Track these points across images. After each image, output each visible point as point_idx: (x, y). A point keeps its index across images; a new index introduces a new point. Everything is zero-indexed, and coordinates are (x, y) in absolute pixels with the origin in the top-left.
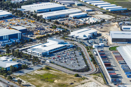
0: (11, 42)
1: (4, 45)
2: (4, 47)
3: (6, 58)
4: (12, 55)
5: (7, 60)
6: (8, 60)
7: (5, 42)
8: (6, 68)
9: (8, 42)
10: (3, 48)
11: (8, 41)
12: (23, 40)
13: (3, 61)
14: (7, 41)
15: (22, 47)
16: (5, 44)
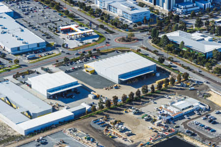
0: (198, 8)
1: (187, 13)
2: (187, 16)
3: (201, 36)
4: (205, 30)
5: (204, 39)
6: (207, 39)
7: (187, 6)
8: (206, 53)
9: (194, 7)
10: (187, 18)
11: (193, 5)
12: (215, 4)
13: (198, 41)
14: (191, 5)
15: (218, 16)
16: (189, 10)
